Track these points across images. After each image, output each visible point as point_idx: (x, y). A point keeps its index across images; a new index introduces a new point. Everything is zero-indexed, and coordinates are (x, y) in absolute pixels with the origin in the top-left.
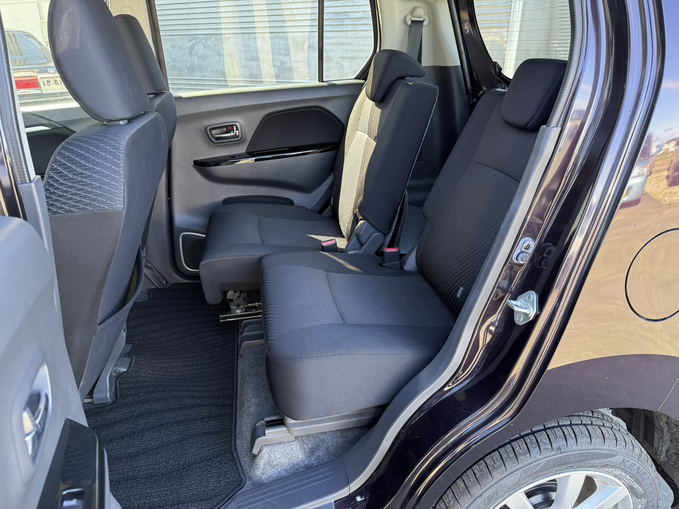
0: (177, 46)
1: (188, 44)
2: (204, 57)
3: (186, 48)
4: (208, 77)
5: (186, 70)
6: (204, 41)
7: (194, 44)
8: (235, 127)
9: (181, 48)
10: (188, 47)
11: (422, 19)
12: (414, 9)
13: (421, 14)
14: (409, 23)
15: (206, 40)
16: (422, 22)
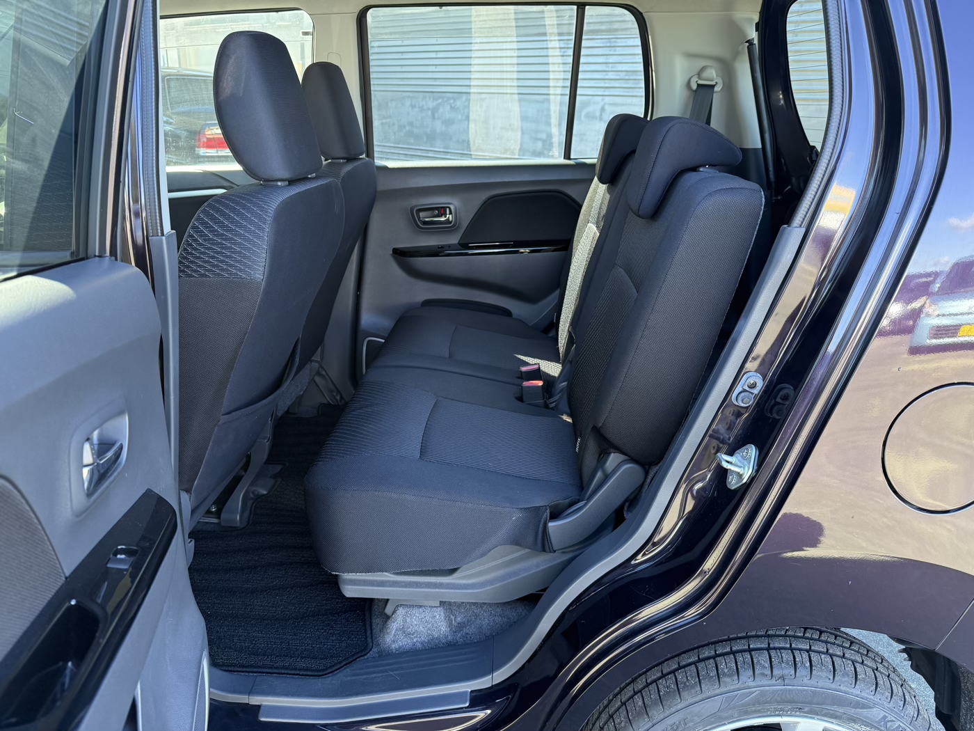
0: (417, 106)
1: (431, 104)
2: (448, 123)
3: (429, 109)
4: (452, 149)
5: (425, 139)
6: (452, 101)
7: (439, 104)
8: (448, 210)
9: (422, 109)
10: (431, 107)
11: (713, 83)
12: (703, 69)
13: (712, 75)
14: (694, 87)
15: (455, 100)
16: (713, 86)
